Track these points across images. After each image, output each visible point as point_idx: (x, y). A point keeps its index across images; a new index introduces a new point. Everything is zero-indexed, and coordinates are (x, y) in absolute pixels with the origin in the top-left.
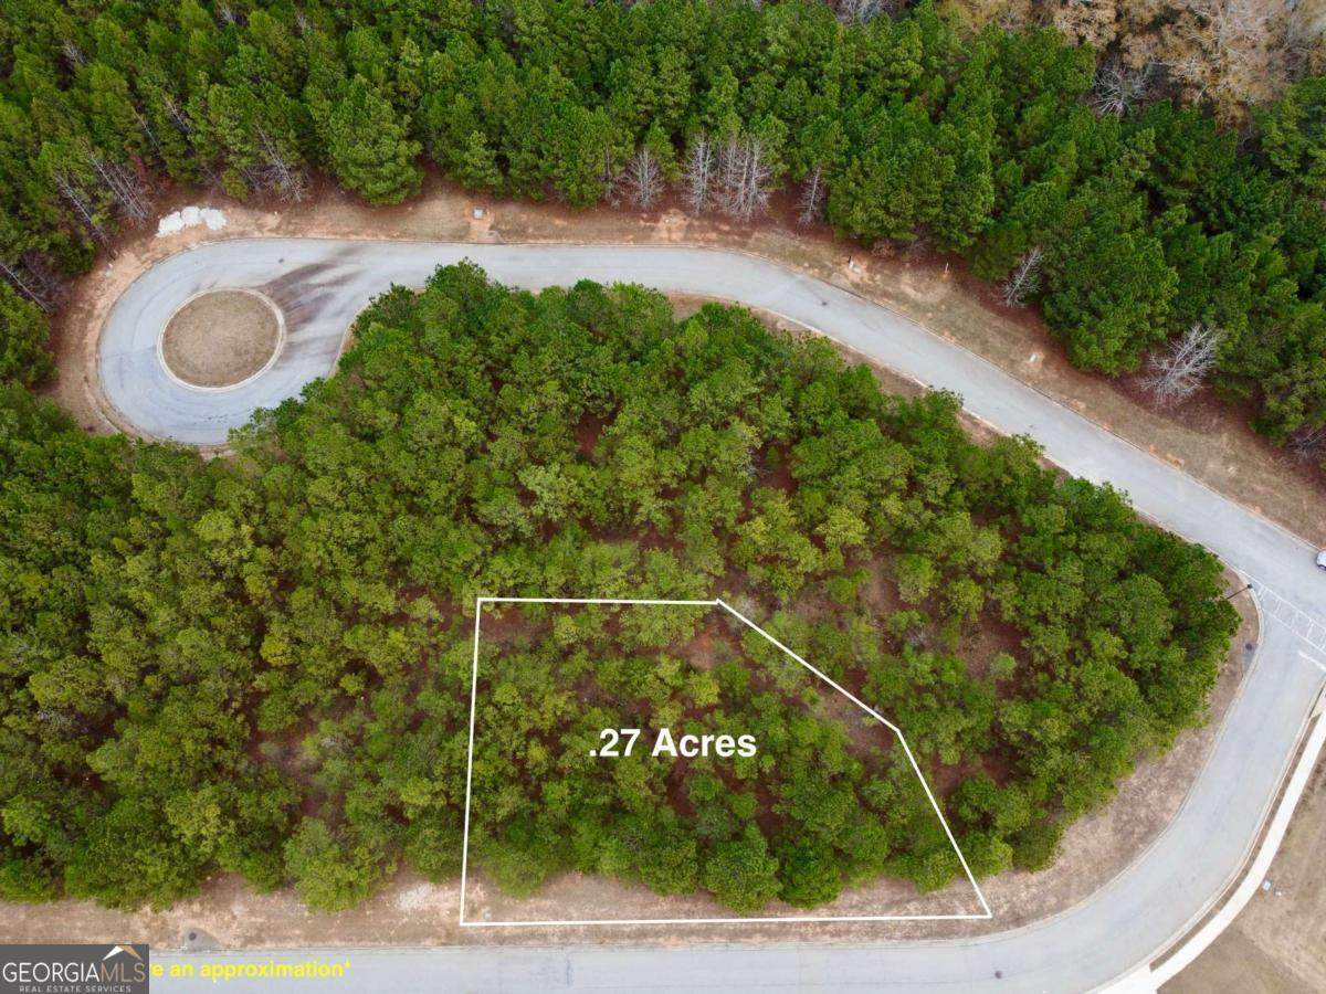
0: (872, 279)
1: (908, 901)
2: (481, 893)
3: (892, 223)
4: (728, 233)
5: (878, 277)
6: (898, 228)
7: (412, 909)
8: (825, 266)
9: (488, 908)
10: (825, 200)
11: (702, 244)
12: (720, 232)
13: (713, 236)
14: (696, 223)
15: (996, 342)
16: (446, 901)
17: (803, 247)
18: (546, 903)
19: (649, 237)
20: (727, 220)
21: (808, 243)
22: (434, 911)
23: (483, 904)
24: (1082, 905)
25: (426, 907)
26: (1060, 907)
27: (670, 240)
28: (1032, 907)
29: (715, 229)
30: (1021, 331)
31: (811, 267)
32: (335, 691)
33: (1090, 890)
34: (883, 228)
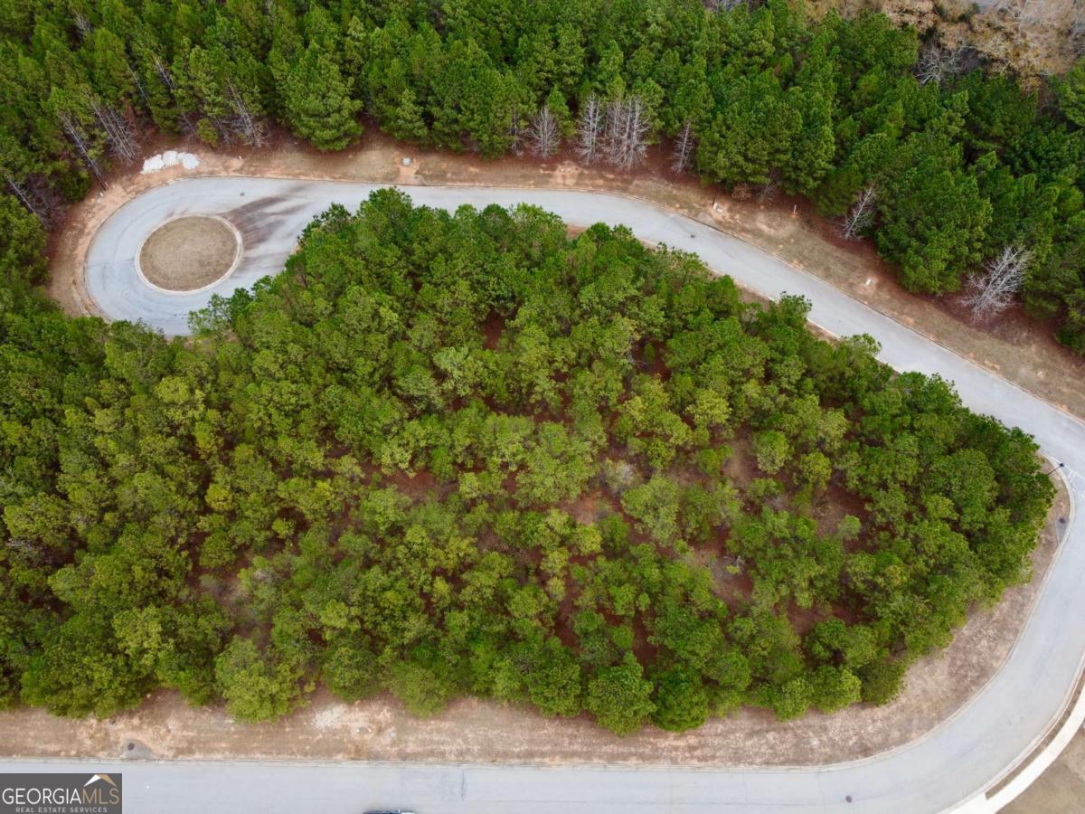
0: (732, 218)
1: (767, 731)
2: (388, 715)
3: (750, 167)
4: (612, 180)
5: (737, 216)
6: (755, 173)
7: (327, 728)
8: (693, 207)
9: (393, 728)
10: (694, 152)
11: (591, 188)
12: (606, 179)
13: (600, 182)
14: (586, 172)
15: (838, 269)
16: (357, 720)
17: (675, 192)
18: (445, 725)
19: (547, 182)
20: (612, 168)
21: (679, 189)
22: (346, 729)
23: (389, 725)
24: (923, 739)
25: (338, 726)
26: (903, 740)
27: (564, 185)
28: (878, 739)
29: (602, 177)
30: (858, 261)
31: (681, 208)
32: (268, 533)
33: (930, 726)
34: (743, 173)
